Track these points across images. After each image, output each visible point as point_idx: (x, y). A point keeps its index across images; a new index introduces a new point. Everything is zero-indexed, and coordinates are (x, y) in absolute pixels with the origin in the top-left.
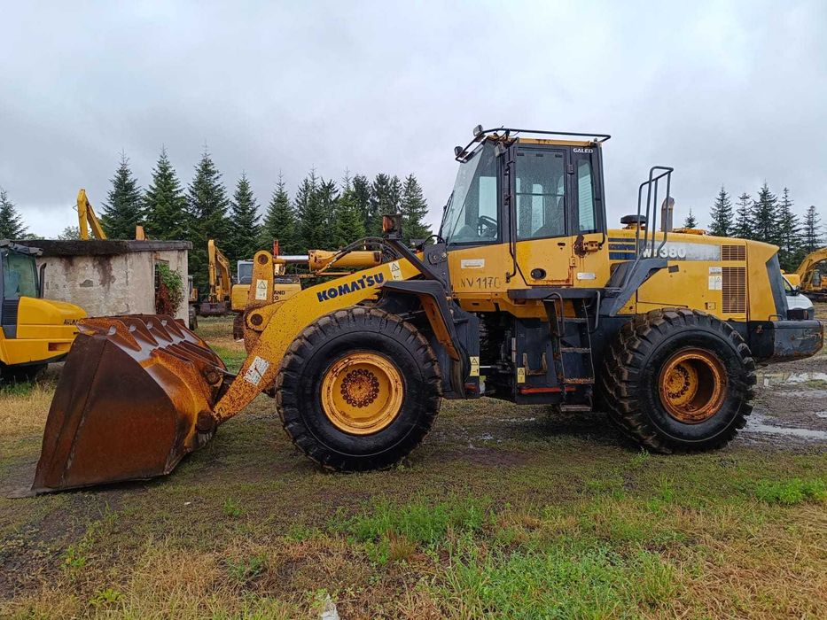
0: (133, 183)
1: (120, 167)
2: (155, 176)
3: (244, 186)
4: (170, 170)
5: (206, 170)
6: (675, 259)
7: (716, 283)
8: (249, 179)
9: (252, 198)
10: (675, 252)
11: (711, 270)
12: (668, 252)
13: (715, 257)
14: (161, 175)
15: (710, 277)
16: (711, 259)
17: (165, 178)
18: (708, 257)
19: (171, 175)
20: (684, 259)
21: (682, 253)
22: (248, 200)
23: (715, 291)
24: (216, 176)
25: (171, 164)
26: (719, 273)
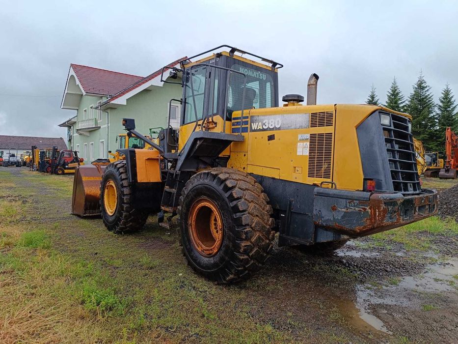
0: (377, 101)
1: (370, 94)
2: (388, 96)
3: (447, 93)
4: (398, 90)
5: (421, 86)
6: (272, 129)
7: (303, 149)
8: (451, 87)
9: (452, 100)
10: (273, 124)
11: (300, 137)
12: (269, 124)
13: (304, 125)
14: (392, 95)
15: (299, 144)
16: (301, 127)
17: (394, 95)
18: (298, 126)
19: (398, 94)
20: (279, 129)
21: (278, 124)
22: (449, 101)
23: (302, 156)
24: (426, 89)
25: (399, 87)
26: (307, 139)
